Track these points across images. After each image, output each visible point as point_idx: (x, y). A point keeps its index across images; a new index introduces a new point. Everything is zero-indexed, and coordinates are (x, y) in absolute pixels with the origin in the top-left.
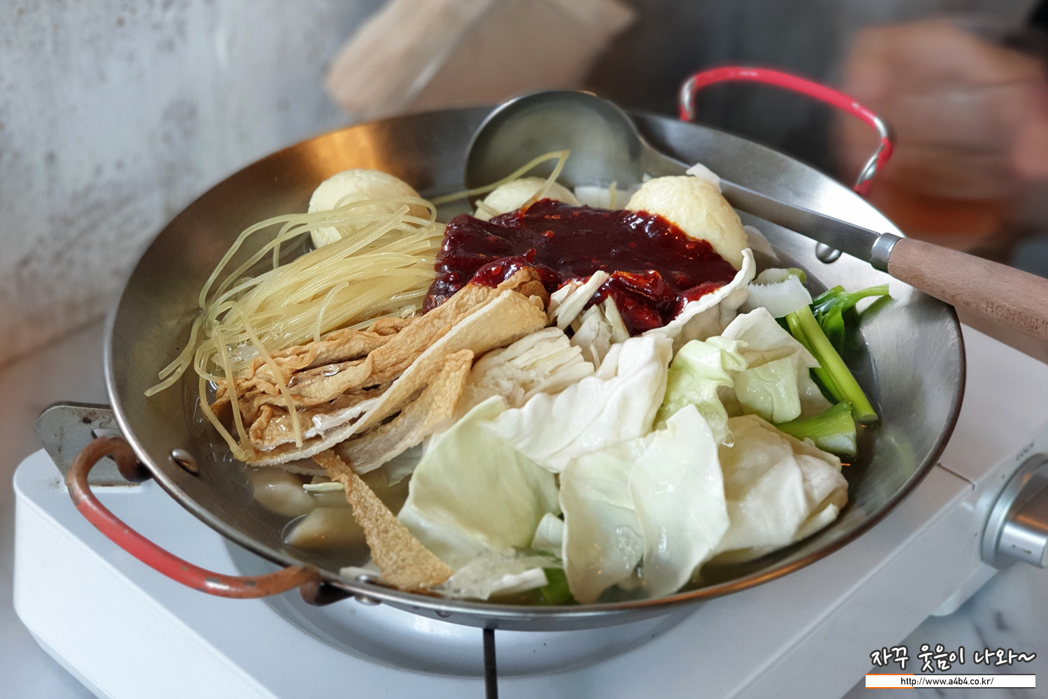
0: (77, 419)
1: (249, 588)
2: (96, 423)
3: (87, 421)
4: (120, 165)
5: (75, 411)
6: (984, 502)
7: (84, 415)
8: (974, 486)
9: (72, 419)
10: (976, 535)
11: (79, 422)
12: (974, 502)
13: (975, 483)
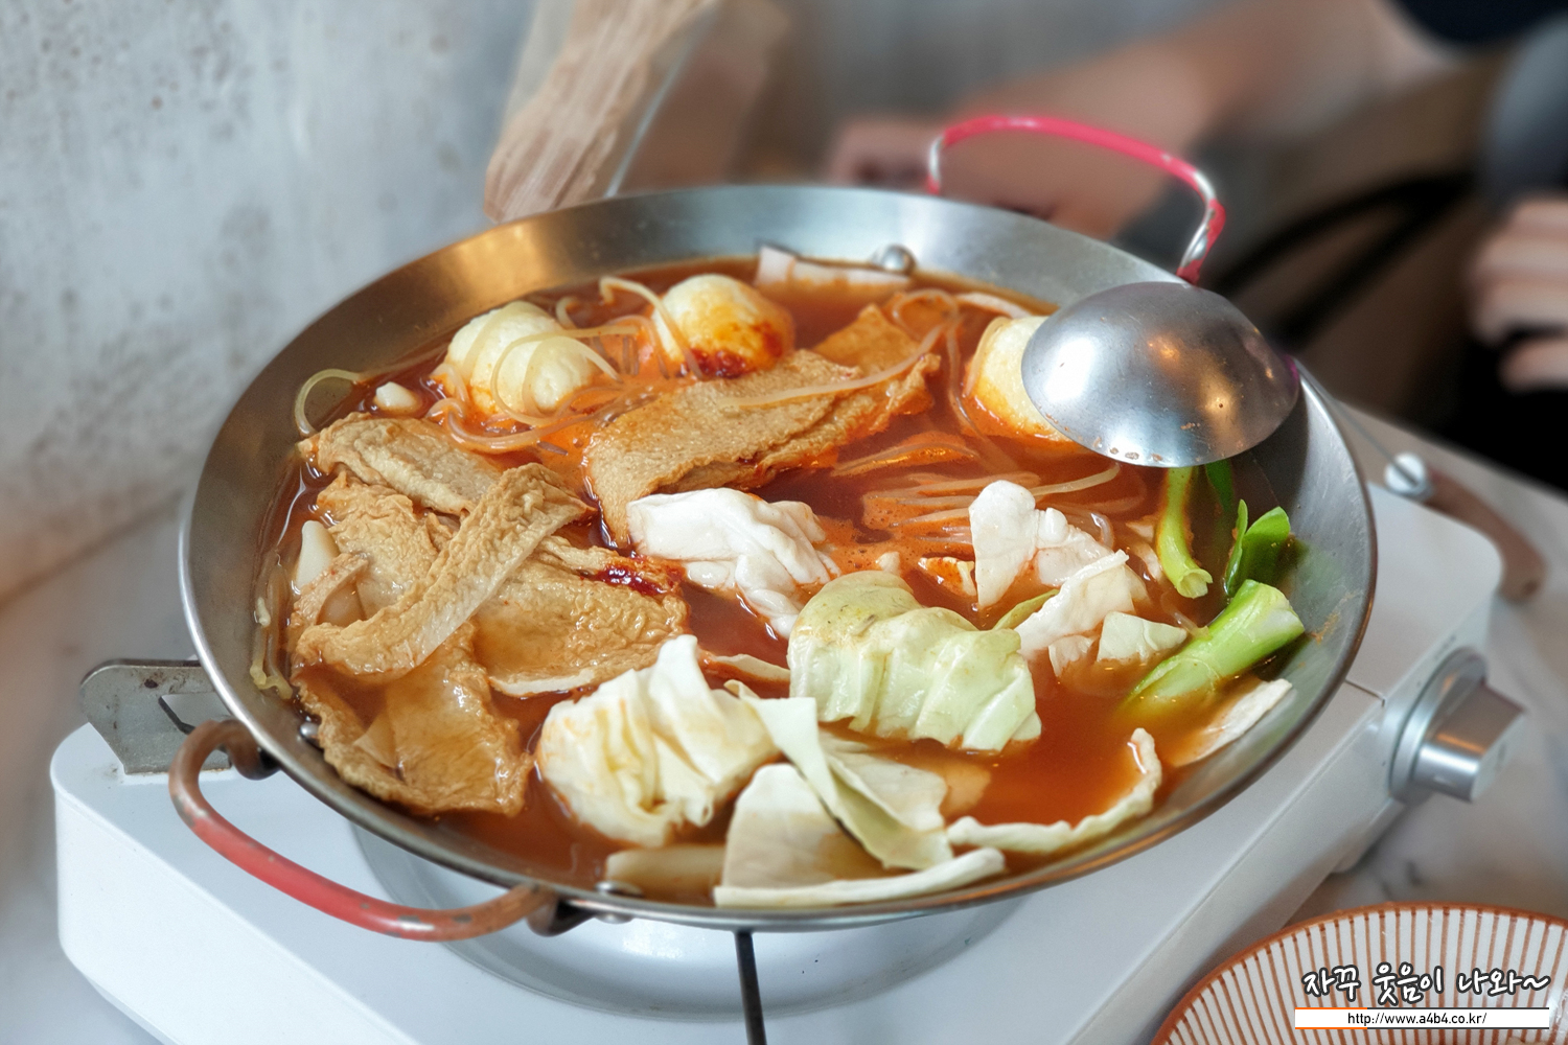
0: (137, 682)
1: (463, 927)
2: (164, 687)
3: (151, 684)
4: (165, 302)
5: (134, 673)
6: (1393, 720)
7: (147, 676)
8: (1384, 702)
9: (129, 683)
10: (1384, 764)
11: (140, 687)
12: (1379, 720)
13: (1384, 698)
